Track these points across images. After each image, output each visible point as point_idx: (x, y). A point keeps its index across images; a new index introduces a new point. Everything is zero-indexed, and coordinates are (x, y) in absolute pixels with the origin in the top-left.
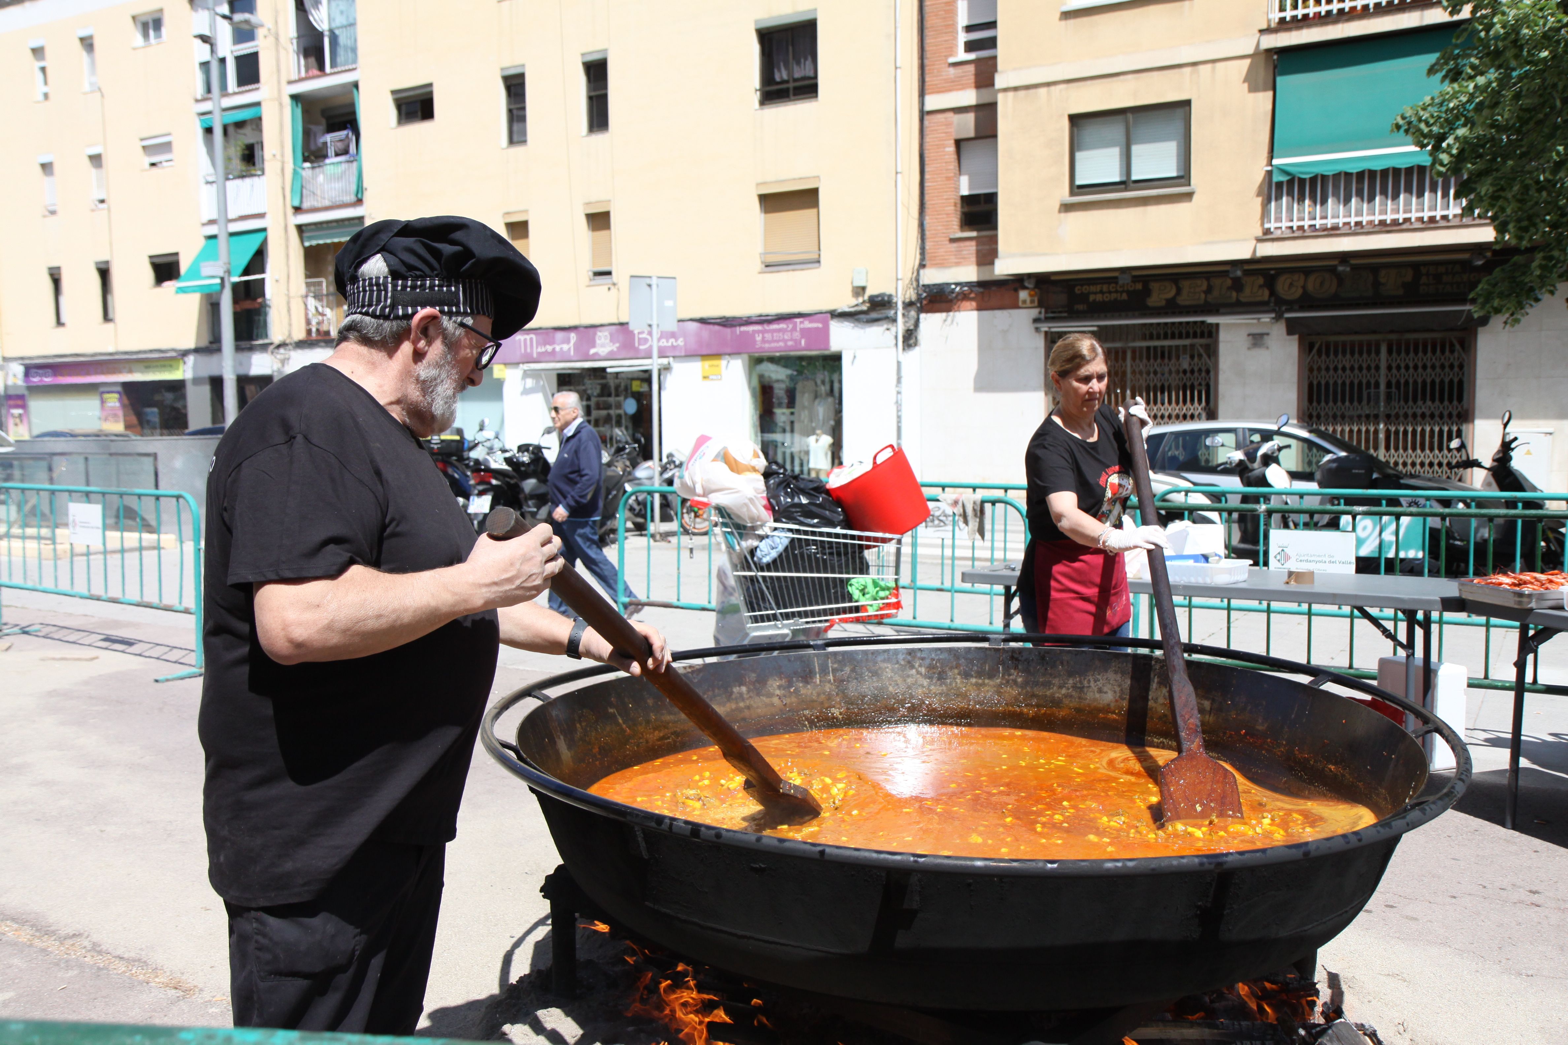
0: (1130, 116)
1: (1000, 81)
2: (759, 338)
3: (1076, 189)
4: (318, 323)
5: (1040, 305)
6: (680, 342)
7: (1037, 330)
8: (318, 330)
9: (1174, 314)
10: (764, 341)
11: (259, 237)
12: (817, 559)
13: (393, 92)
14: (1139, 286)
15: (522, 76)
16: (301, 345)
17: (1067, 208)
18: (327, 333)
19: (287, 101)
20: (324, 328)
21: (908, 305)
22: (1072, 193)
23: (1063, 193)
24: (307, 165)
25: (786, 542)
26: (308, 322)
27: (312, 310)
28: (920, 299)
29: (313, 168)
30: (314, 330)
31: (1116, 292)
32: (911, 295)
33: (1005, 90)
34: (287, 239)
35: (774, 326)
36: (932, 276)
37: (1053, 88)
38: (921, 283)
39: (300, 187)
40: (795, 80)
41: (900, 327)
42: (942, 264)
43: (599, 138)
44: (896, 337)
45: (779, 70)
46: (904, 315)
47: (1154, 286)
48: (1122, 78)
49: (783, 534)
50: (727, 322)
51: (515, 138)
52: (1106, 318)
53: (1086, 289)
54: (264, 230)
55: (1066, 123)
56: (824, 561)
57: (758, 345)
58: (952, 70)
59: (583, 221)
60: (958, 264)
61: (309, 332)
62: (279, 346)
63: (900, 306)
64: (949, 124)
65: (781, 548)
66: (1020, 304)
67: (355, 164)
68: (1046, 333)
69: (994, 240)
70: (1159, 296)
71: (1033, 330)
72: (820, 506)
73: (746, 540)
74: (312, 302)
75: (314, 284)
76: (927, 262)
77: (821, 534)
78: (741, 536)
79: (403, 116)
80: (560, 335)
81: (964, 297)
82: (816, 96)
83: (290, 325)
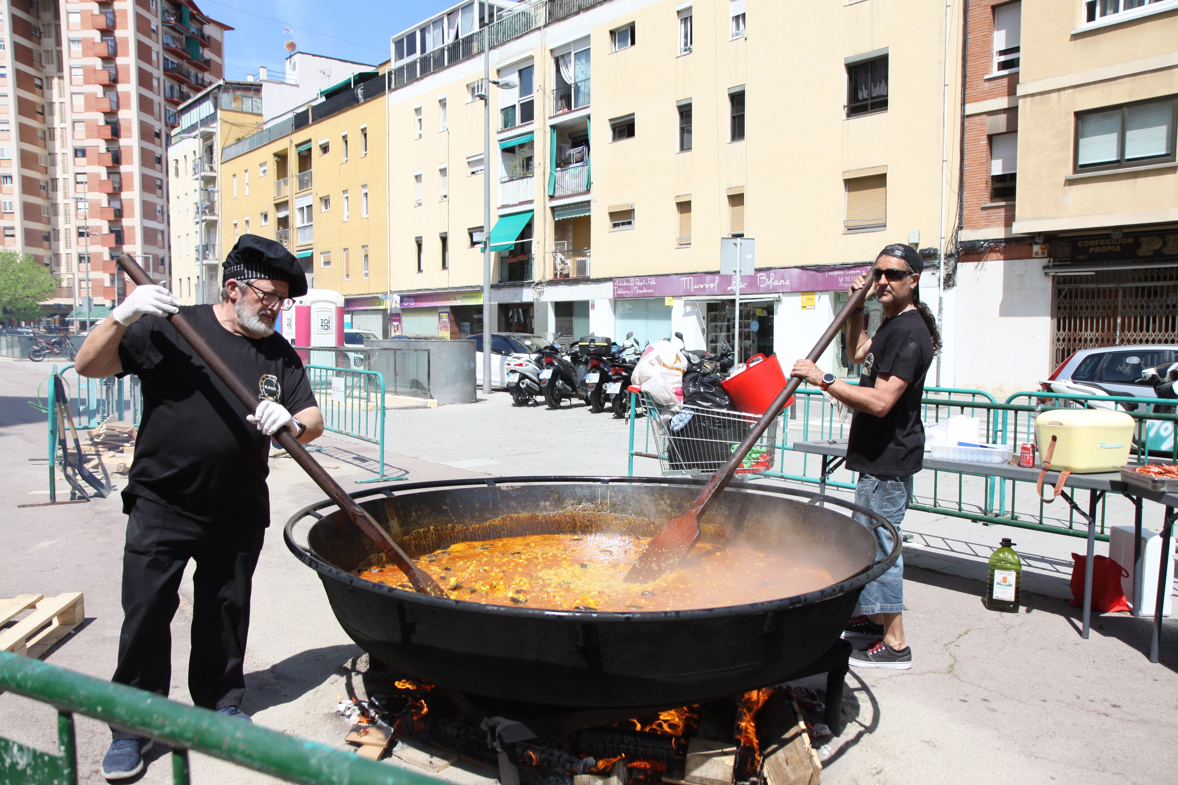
0: (1126, 110)
1: (1021, 90)
2: (841, 280)
3: (1078, 168)
4: (561, 269)
5: (1049, 256)
6: (788, 283)
7: (1046, 274)
8: (561, 274)
9: (1160, 262)
10: (844, 282)
11: (528, 216)
12: (710, 430)
13: (610, 120)
14: (1131, 241)
15: (690, 105)
16: (551, 283)
17: (1070, 182)
18: (567, 275)
19: (548, 129)
20: (565, 272)
21: (949, 256)
22: (1075, 171)
23: (1068, 171)
24: (559, 169)
25: (689, 417)
26: (555, 269)
27: (558, 261)
28: (958, 253)
29: (562, 171)
30: (559, 273)
31: (1112, 245)
32: (951, 249)
33: (1025, 96)
34: (545, 216)
35: (852, 272)
36: (967, 235)
37: (1062, 93)
38: (959, 240)
39: (554, 184)
40: (872, 98)
41: (942, 272)
42: (975, 227)
43: (738, 144)
44: (939, 280)
45: (862, 90)
46: (945, 263)
47: (1144, 240)
48: (1120, 81)
49: (688, 412)
50: (819, 269)
51: (685, 147)
52: (1103, 265)
53: (1086, 243)
54: (532, 211)
55: (1072, 118)
56: (715, 431)
57: (841, 285)
58: (987, 84)
59: (726, 200)
60: (987, 226)
61: (556, 275)
62: (538, 284)
63: (942, 256)
64: (983, 124)
65: (686, 421)
66: (1034, 255)
67: (586, 168)
68: (1053, 276)
69: (1013, 207)
70: (1146, 249)
71: (1043, 274)
72: (713, 394)
73: (664, 414)
74: (560, 255)
75: (560, 245)
76: (964, 226)
77: (713, 413)
78: (660, 412)
79: (617, 135)
80: (708, 277)
81: (992, 250)
82: (887, 109)
83: (545, 270)
